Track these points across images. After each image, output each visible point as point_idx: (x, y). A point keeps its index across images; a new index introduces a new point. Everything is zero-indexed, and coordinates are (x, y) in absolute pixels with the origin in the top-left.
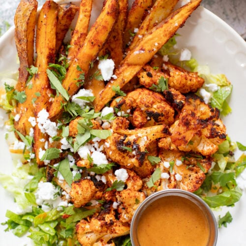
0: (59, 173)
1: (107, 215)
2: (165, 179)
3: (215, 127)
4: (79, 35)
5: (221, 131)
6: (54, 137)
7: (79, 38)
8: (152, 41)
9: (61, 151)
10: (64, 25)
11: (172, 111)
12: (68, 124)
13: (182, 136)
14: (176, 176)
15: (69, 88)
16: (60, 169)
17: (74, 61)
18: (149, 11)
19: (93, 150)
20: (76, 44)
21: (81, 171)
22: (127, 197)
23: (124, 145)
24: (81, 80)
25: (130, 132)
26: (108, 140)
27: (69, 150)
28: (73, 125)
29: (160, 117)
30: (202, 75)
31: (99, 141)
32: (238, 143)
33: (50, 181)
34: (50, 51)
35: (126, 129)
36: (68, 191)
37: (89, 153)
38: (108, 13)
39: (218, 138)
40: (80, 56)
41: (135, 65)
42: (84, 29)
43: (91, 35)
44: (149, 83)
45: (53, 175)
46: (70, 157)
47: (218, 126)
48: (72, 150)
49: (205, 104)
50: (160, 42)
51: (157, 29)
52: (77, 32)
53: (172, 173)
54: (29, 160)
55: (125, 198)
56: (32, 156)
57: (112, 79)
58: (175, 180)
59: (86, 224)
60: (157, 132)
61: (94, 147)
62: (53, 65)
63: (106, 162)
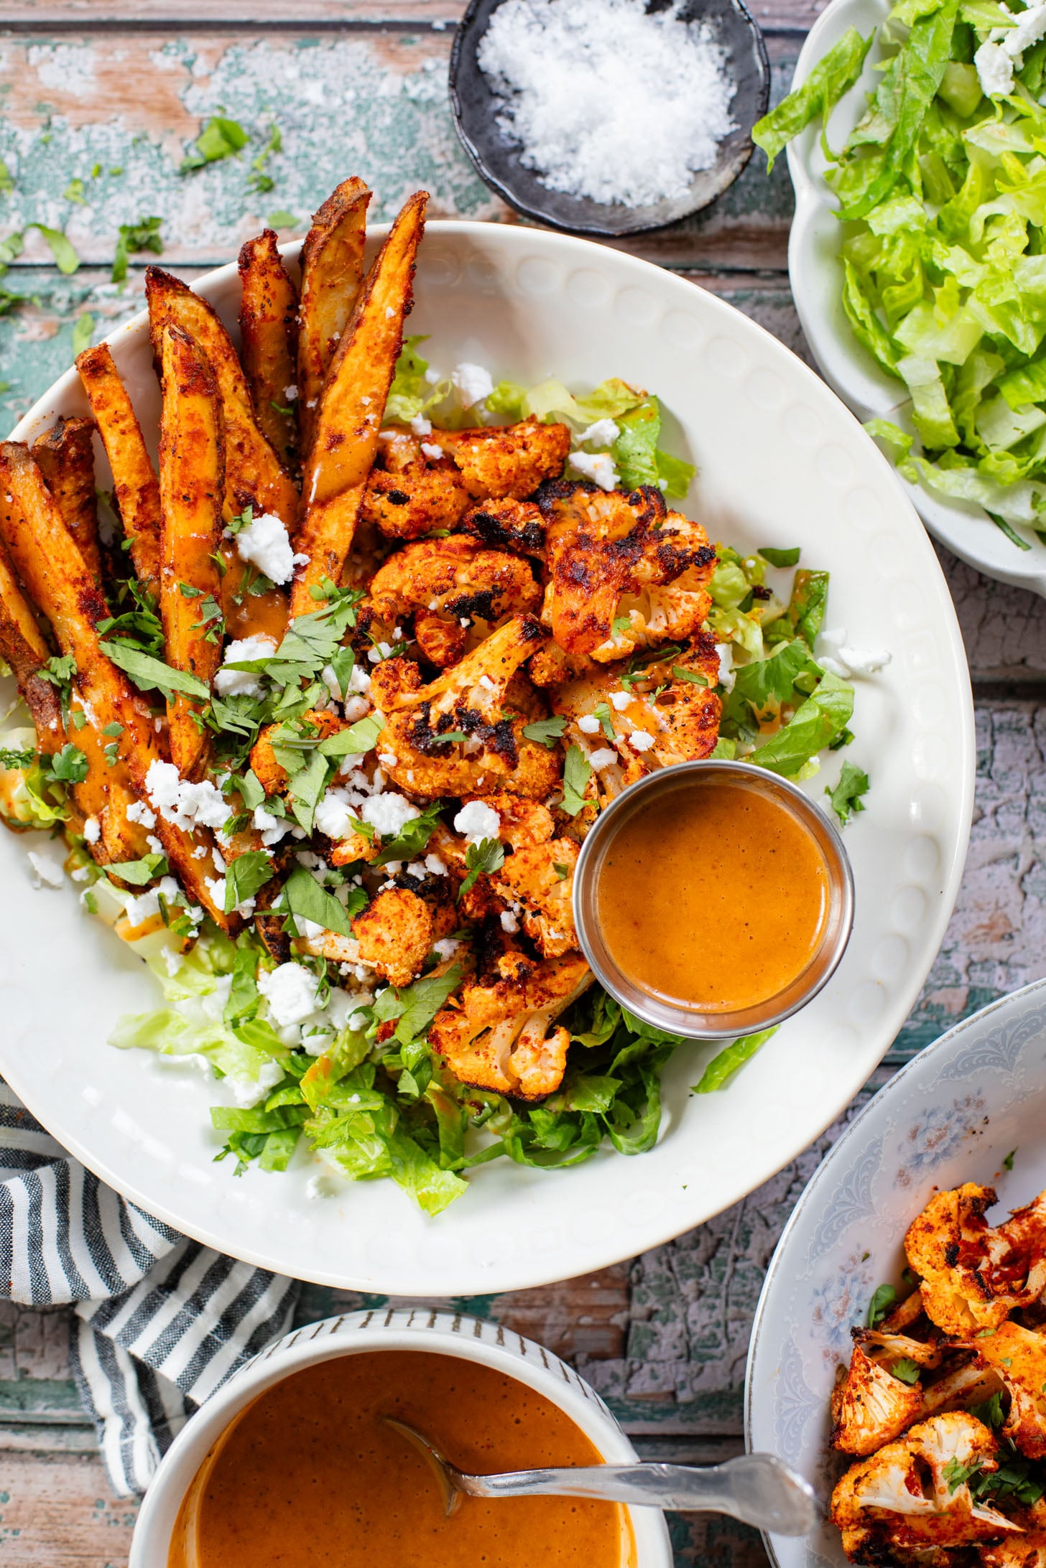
0: (297, 919)
1: (501, 961)
2: (608, 769)
3: (667, 541)
4: (137, 496)
5: (691, 542)
6: (228, 823)
7: (140, 506)
8: (350, 398)
9: (270, 853)
10: (78, 493)
11: (518, 565)
12: (246, 767)
13: (582, 617)
14: (631, 740)
15: (192, 661)
16: (294, 909)
17: (163, 578)
18: (297, 318)
19: (357, 799)
20: (142, 527)
21: (358, 879)
22: (525, 873)
23: (435, 733)
24: (214, 621)
25: (433, 688)
26: (385, 746)
27: (288, 838)
28: (262, 758)
29: (493, 603)
30: (550, 415)
31: (360, 762)
32: (762, 552)
33: (284, 957)
34: (79, 588)
35: (417, 687)
36: (352, 955)
37: (352, 812)
38: (184, 390)
39: (692, 566)
40: (170, 554)
41: (342, 491)
42: (141, 471)
43: (168, 478)
44: (410, 522)
45: (286, 934)
46: (306, 858)
47: (675, 533)
48: (299, 834)
49: (606, 493)
50: (375, 389)
51: (343, 354)
52: (126, 490)
53: (619, 740)
54: (194, 934)
55: (522, 876)
56: (195, 915)
57: (298, 568)
58: (637, 753)
59: (454, 1018)
60: (511, 646)
61: (354, 788)
62: (109, 622)
63: (412, 813)
